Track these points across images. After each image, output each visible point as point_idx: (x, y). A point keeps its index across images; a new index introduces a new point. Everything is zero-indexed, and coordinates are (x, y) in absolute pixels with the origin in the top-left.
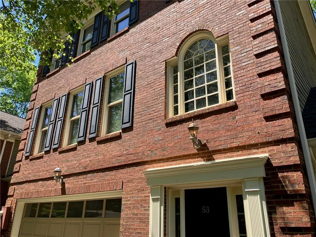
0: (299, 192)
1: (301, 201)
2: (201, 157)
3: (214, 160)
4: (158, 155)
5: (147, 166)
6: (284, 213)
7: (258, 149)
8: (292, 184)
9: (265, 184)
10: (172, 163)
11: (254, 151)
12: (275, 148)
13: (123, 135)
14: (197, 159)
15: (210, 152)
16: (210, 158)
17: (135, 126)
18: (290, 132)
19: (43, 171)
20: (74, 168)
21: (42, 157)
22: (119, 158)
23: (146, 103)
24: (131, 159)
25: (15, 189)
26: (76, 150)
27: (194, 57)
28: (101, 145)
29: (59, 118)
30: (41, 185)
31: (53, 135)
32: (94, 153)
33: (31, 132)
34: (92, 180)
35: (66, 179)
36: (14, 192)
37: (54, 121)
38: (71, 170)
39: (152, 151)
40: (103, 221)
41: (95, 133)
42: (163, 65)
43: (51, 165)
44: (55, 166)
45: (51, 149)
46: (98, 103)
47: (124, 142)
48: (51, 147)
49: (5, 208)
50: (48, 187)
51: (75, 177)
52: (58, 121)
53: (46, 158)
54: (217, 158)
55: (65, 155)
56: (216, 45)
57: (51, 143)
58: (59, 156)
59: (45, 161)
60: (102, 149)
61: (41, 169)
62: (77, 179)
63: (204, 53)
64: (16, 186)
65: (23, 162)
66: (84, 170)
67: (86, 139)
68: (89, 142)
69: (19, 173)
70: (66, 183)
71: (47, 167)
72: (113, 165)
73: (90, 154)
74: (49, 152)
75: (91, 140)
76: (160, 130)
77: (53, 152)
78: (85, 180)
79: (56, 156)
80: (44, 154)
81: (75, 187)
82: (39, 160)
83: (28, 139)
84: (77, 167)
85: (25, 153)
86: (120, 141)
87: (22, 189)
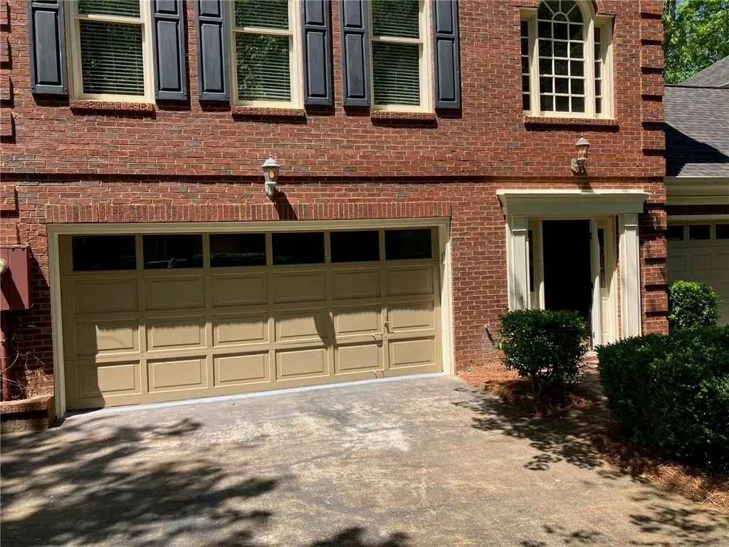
0: (663, 229)
1: (660, 238)
2: (578, 183)
3: (591, 188)
4: (518, 170)
5: (495, 185)
6: (649, 247)
7: (634, 183)
8: (658, 222)
9: (639, 219)
10: (537, 185)
11: (630, 185)
12: (649, 185)
13: (440, 121)
14: (570, 185)
15: (586, 179)
16: (586, 187)
17: (466, 110)
18: (662, 172)
19: (178, 156)
20: (313, 164)
21: (151, 114)
22: (439, 164)
23: (486, 73)
24: (465, 169)
25: (16, 193)
26: (306, 124)
27: (553, 21)
28: (385, 129)
29: (204, 15)
30: (176, 193)
31: (187, 58)
32: (369, 142)
33: (34, 10)
34: (372, 195)
35: (286, 186)
36: (17, 202)
37: (179, 16)
38: (303, 169)
39: (506, 163)
40: (383, 266)
41: (364, 97)
42: (516, 12)
43: (207, 145)
44: (225, 150)
45: (189, 98)
46: (361, 26)
47: (444, 134)
48: (188, 92)
49: (13, 249)
50: (213, 198)
51: (320, 186)
52: (201, 22)
53: (172, 120)
54: (595, 188)
55: (262, 127)
56: (592, 22)
57: (188, 82)
58: (239, 127)
59: (170, 128)
60: (389, 137)
61: (158, 149)
62: (326, 190)
63: (569, 23)
64: (18, 183)
65: (27, 110)
66: (348, 174)
67: (334, 104)
68: (348, 115)
69: (18, 145)
70: (290, 196)
71: (189, 146)
72: (425, 174)
73: (356, 142)
74: (184, 105)
75: (351, 111)
76: (516, 130)
77: (204, 110)
78: (351, 193)
79: (220, 122)
80: (156, 108)
81: (326, 207)
82: (132, 121)
83: (28, 36)
84: (322, 164)
85: (20, 78)
86: (433, 131)
87: (70, 196)
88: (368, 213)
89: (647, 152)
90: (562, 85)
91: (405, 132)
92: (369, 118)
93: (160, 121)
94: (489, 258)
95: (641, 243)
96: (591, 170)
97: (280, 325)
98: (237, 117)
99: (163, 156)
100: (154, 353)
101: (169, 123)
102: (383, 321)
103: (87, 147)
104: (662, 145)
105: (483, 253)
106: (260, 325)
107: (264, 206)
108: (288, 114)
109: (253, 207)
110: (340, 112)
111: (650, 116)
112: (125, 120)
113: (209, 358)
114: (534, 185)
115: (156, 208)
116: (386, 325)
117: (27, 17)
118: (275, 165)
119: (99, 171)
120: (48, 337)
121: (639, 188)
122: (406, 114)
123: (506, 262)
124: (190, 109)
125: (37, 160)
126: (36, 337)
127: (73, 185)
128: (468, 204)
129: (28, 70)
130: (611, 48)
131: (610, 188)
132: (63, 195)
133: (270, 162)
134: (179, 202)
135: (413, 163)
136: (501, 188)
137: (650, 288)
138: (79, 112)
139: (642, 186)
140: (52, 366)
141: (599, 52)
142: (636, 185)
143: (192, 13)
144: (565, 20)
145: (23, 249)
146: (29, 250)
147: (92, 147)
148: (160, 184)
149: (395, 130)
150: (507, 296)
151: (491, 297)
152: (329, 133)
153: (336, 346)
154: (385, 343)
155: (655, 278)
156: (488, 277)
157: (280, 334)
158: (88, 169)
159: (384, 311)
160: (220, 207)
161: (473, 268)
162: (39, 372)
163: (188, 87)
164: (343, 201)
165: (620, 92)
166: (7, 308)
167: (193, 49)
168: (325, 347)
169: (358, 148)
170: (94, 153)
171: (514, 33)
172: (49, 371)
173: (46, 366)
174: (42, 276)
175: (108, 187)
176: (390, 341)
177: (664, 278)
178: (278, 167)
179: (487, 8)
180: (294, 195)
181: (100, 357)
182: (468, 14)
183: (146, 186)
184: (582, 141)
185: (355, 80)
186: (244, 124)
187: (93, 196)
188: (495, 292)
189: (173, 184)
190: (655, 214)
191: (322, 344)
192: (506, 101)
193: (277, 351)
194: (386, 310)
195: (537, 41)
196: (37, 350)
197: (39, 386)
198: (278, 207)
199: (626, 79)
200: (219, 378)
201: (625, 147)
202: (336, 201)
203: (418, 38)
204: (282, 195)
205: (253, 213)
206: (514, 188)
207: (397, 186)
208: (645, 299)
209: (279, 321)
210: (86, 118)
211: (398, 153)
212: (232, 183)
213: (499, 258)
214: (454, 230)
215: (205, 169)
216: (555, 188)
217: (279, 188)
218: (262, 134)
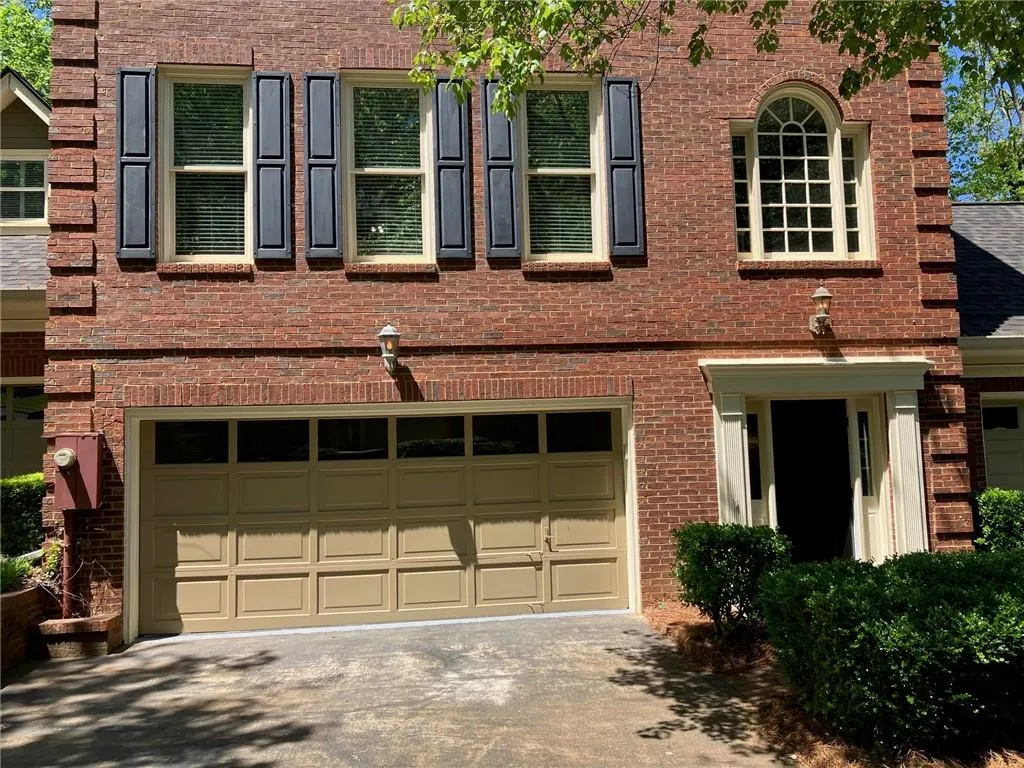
0: (960, 412)
1: (955, 423)
2: (819, 349)
3: (842, 356)
4: (728, 332)
5: (696, 352)
6: (939, 437)
7: (910, 347)
8: (951, 403)
9: (919, 399)
10: (758, 352)
11: (904, 350)
12: (933, 349)
13: (617, 272)
14: (810, 352)
15: (834, 342)
16: (834, 352)
17: (653, 256)
18: (955, 331)
19: (278, 325)
20: (446, 331)
21: (248, 276)
22: (615, 326)
23: (681, 207)
24: (650, 334)
25: (93, 372)
26: (438, 281)
27: (781, 134)
28: (540, 284)
29: (315, 157)
30: (273, 368)
31: (293, 209)
32: (519, 301)
33: (123, 165)
34: (525, 368)
35: (411, 359)
36: (93, 383)
37: (285, 160)
38: (433, 337)
39: (711, 324)
40: (544, 461)
41: (513, 246)
42: (724, 127)
43: (315, 312)
44: (337, 316)
45: (294, 256)
46: (510, 159)
47: (623, 289)
48: (293, 249)
49: (83, 438)
50: (320, 375)
51: (454, 357)
52: (311, 166)
53: (273, 283)
54: (847, 355)
55: (383, 287)
56: (838, 132)
57: (293, 236)
58: (354, 288)
59: (271, 292)
60: (548, 294)
61: (255, 317)
62: (462, 363)
63: (805, 135)
64: (96, 361)
65: (110, 277)
66: (491, 342)
67: (474, 256)
68: (492, 269)
69: (99, 318)
70: (416, 370)
71: (293, 313)
72: (597, 341)
73: (503, 302)
74: (288, 264)
75: (496, 263)
76: (725, 280)
77: (312, 269)
78: (496, 366)
79: (331, 283)
80: (255, 268)
81: (462, 383)
82: (226, 285)
83: (116, 193)
84: (456, 331)
85: (104, 242)
86: (607, 284)
87: (150, 374)
88: (518, 390)
89: (929, 304)
90: (797, 217)
91: (569, 287)
92: (519, 272)
93: (259, 284)
94: (689, 452)
95: (924, 432)
96: (839, 331)
97: (404, 535)
98: (352, 277)
99: (260, 325)
100: (245, 567)
101: (270, 286)
102: (544, 536)
103: (173, 318)
104: (953, 293)
105: (681, 445)
106: (378, 534)
107: (382, 384)
108: (416, 270)
109: (369, 385)
110: (482, 265)
111: (931, 253)
112: (218, 285)
113: (313, 576)
114: (753, 352)
115: (250, 387)
116: (548, 541)
117: (115, 173)
118: (393, 333)
119: (185, 345)
120: (119, 544)
121: (919, 354)
122: (570, 264)
123: (714, 457)
124: (294, 269)
125: (119, 333)
126: (105, 543)
127: (156, 361)
128: (657, 379)
129: (114, 232)
130: (868, 164)
131: (873, 354)
132: (143, 374)
133: (388, 330)
134: (278, 380)
135: (580, 326)
136: (705, 357)
137: (943, 497)
138: (166, 277)
139: (923, 351)
140: (122, 578)
141: (849, 171)
142: (913, 350)
143: (300, 156)
144: (800, 131)
145: (94, 438)
146: (102, 439)
147: (179, 317)
148: (257, 359)
149: (554, 285)
150: (717, 504)
151: (692, 506)
152: (468, 291)
153: (478, 567)
154: (546, 566)
155: (950, 484)
156: (687, 478)
157: (403, 548)
158: (173, 343)
159: (545, 521)
160: (327, 385)
161: (667, 465)
162: (106, 585)
163: (293, 242)
164: (486, 376)
165: (883, 222)
166: (72, 506)
167: (300, 197)
168: (463, 568)
169: (505, 309)
170: (181, 325)
171: (721, 153)
172: (118, 584)
173: (115, 579)
174: (115, 469)
175: (194, 364)
176: (553, 563)
177: (965, 483)
178: (398, 336)
179: (682, 123)
180: (423, 370)
181: (181, 570)
182: (655, 133)
183: (239, 361)
184: (821, 292)
185: (501, 225)
186: (359, 285)
187: (178, 374)
188: (698, 499)
189: (271, 359)
190: (946, 391)
191: (459, 563)
192: (710, 242)
193: (399, 571)
194: (547, 518)
195: (757, 161)
196: (106, 557)
197: (105, 603)
198: (400, 386)
199: (892, 205)
200: (324, 603)
201: (894, 298)
202: (475, 376)
203: (589, 167)
204: (406, 369)
205: (369, 392)
206: (724, 357)
207: (558, 357)
208: (934, 513)
209: (403, 531)
210: (174, 284)
211: (559, 314)
212: (344, 357)
213: (704, 452)
214: (638, 413)
215: (311, 340)
216: (785, 356)
217: (402, 361)
218: (383, 296)
